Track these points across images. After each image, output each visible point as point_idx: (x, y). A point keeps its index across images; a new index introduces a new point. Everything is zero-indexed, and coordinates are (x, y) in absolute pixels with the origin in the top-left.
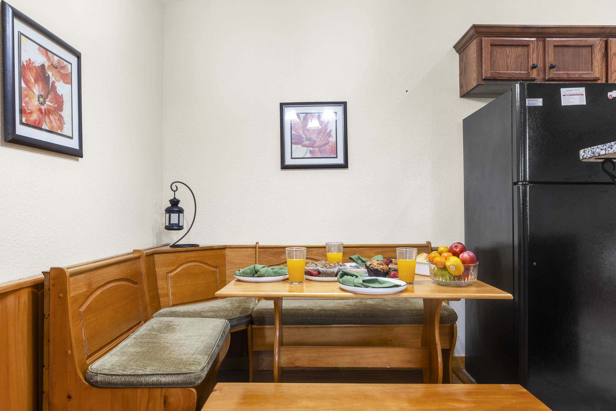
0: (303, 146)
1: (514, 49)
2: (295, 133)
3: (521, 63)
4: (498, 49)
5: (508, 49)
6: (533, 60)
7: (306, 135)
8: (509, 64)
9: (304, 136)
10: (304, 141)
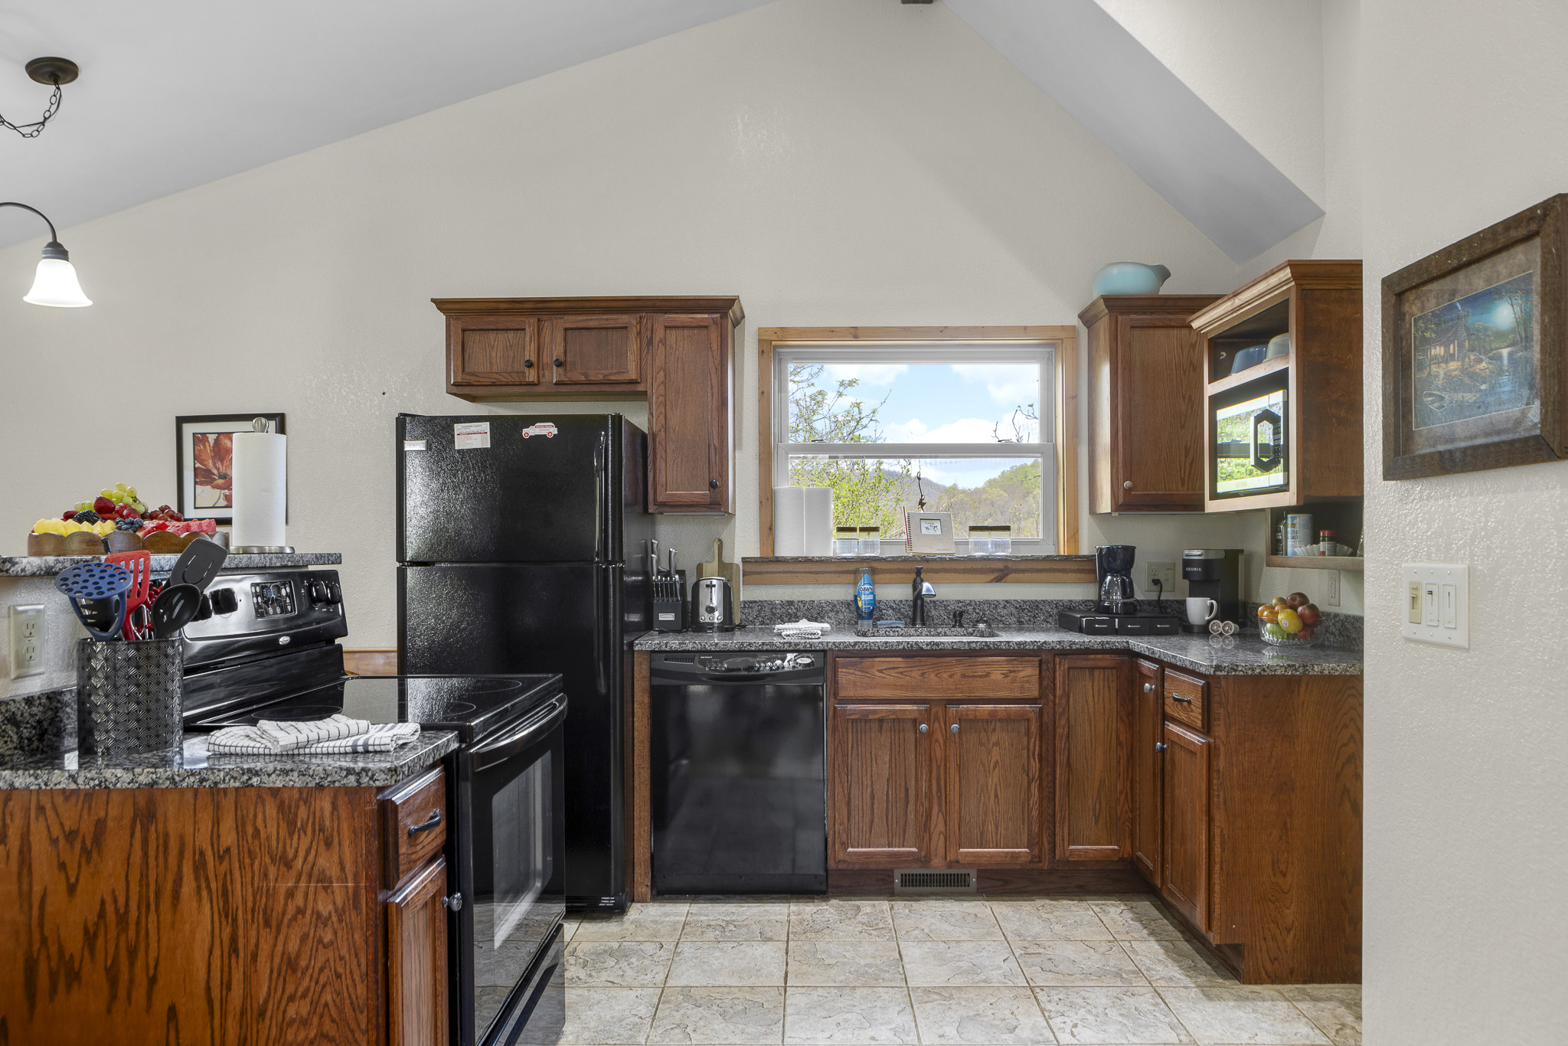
0: (213, 487)
1: (501, 336)
2: (201, 466)
3: (514, 358)
4: (476, 336)
5: (492, 335)
6: (530, 354)
7: (218, 469)
8: (494, 361)
9: (215, 472)
10: (215, 479)
